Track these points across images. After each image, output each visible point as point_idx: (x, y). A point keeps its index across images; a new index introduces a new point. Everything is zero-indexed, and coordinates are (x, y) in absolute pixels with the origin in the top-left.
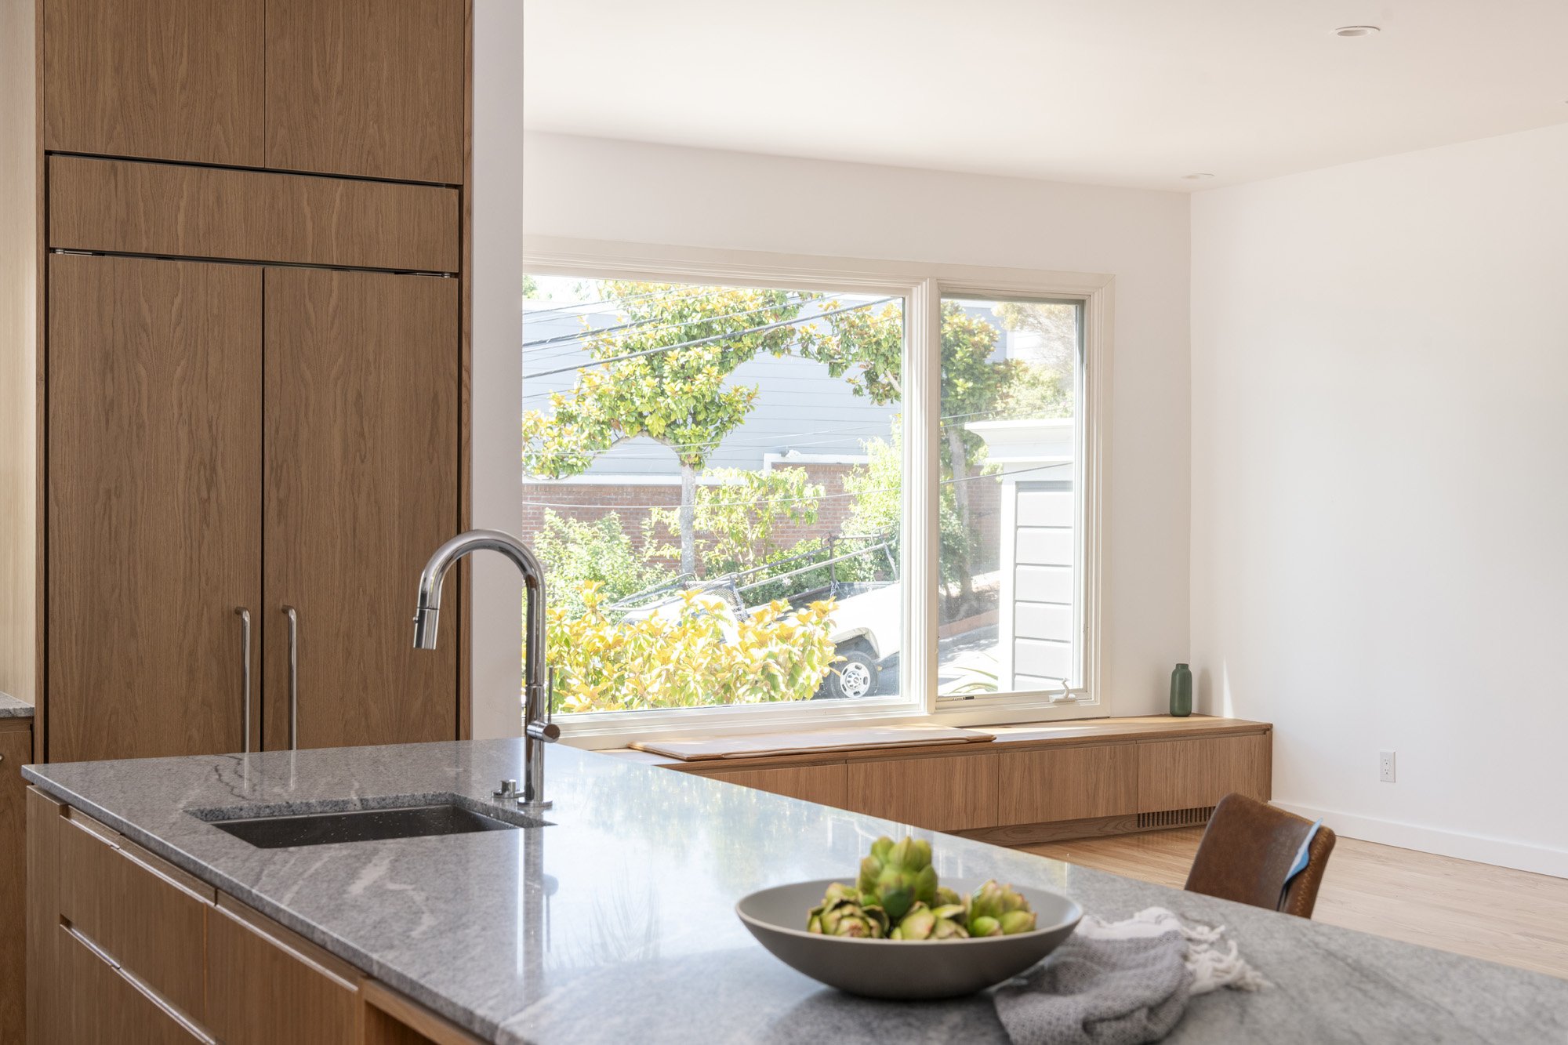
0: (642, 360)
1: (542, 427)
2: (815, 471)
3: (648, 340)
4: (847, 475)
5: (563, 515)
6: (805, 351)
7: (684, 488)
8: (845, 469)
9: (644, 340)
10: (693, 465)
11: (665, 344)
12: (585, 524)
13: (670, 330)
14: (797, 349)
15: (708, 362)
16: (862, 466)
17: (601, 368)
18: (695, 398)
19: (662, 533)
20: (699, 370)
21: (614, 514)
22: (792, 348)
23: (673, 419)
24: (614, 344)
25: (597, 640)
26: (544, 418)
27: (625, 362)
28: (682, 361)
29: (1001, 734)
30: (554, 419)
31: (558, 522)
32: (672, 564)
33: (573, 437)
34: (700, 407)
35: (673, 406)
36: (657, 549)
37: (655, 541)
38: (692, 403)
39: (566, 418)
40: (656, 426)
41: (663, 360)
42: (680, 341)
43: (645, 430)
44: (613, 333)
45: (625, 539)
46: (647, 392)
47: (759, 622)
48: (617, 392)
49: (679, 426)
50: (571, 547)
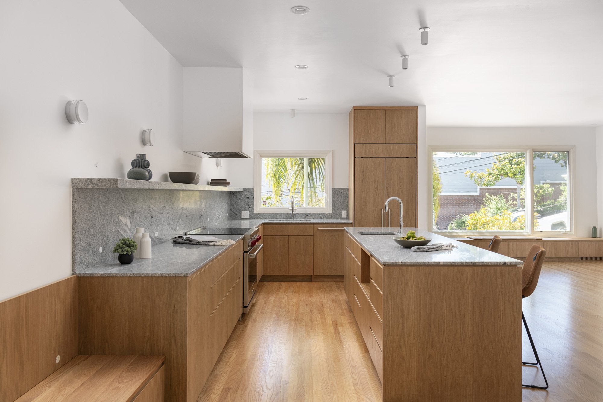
0: (507, 161)
1: (484, 176)
2: (552, 185)
3: (509, 157)
4: (561, 185)
5: (490, 195)
6: (549, 158)
7: (518, 189)
8: (560, 184)
9: (508, 157)
10: (520, 184)
11: (513, 157)
12: (495, 196)
13: (514, 154)
14: (546, 157)
15: (523, 161)
16: (564, 183)
17: (498, 163)
18: (520, 169)
19: (513, 199)
20: (521, 163)
21: (502, 194)
22: (545, 157)
23: (515, 174)
24: (501, 158)
25: (484, 220)
26: (485, 174)
27: (503, 162)
28: (517, 161)
29: (544, 239)
30: (487, 174)
31: (489, 196)
32: (515, 205)
33: (491, 178)
34: (521, 171)
35: (514, 171)
36: (513, 202)
37: (512, 201)
38: (519, 170)
39: (490, 174)
40: (511, 175)
41: (512, 161)
42: (516, 156)
43: (508, 176)
44: (501, 155)
45: (504, 200)
46: (509, 168)
47: (522, 217)
48: (502, 168)
49: (516, 175)
50: (492, 201)
